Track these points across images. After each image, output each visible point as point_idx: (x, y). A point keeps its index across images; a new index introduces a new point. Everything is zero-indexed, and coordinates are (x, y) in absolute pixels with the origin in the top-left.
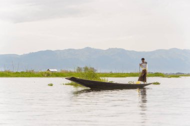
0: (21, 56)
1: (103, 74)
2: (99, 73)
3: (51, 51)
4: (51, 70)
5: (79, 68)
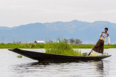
1: (87, 45)
2: (83, 45)
4: (38, 42)
5: (65, 39)
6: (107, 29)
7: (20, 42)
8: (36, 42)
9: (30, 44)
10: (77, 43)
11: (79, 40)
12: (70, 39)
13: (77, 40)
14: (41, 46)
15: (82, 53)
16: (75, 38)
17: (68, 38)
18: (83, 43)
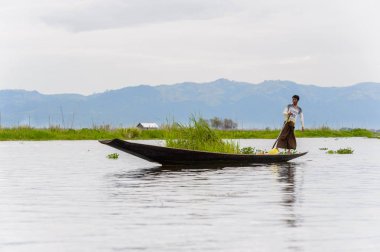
0: (90, 97)
1: (249, 132)
2: (239, 131)
4: (145, 125)
6: (296, 98)
7: (108, 126)
8: (139, 125)
9: (129, 130)
10: (227, 127)
11: (231, 121)
12: (213, 118)
13: (226, 121)
14: (153, 134)
15: (241, 148)
16: (222, 118)
17: (208, 117)
18: (239, 128)
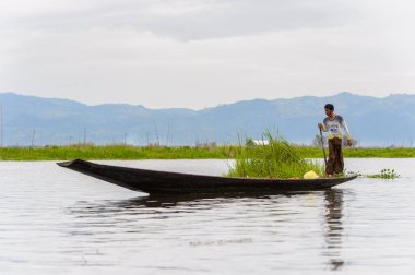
0: (200, 112)
3: (265, 101)
9: (231, 148)
